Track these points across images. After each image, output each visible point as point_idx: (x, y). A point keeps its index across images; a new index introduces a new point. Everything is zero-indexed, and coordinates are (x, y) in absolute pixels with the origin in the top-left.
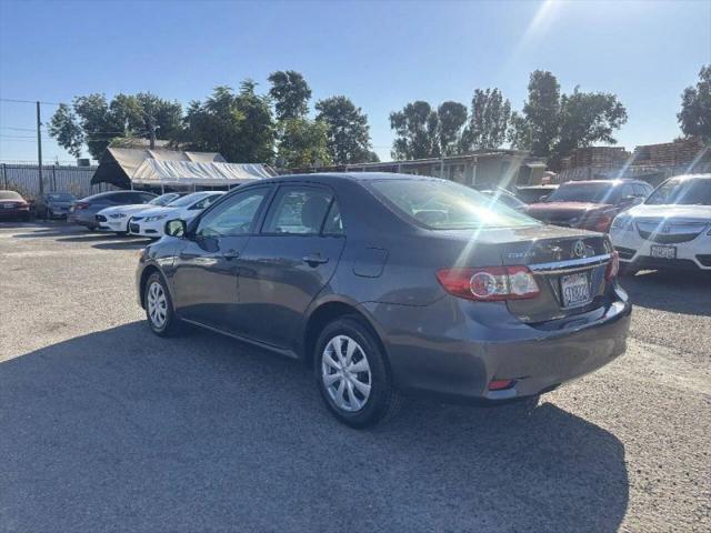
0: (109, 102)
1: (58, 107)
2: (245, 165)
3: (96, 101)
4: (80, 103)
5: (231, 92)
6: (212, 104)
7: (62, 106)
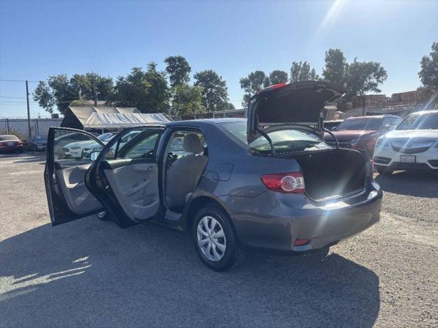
0: (69, 79)
1: (39, 84)
2: (152, 115)
3: (61, 78)
4: (52, 80)
5: (142, 71)
6: (130, 78)
7: (41, 82)
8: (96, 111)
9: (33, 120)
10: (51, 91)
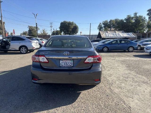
0: (108, 21)
1: (99, 24)
2: (127, 33)
3: (106, 21)
4: (103, 22)
5: (131, 16)
7: (100, 23)
8: (108, 32)
9: (91, 35)
10: (103, 26)
